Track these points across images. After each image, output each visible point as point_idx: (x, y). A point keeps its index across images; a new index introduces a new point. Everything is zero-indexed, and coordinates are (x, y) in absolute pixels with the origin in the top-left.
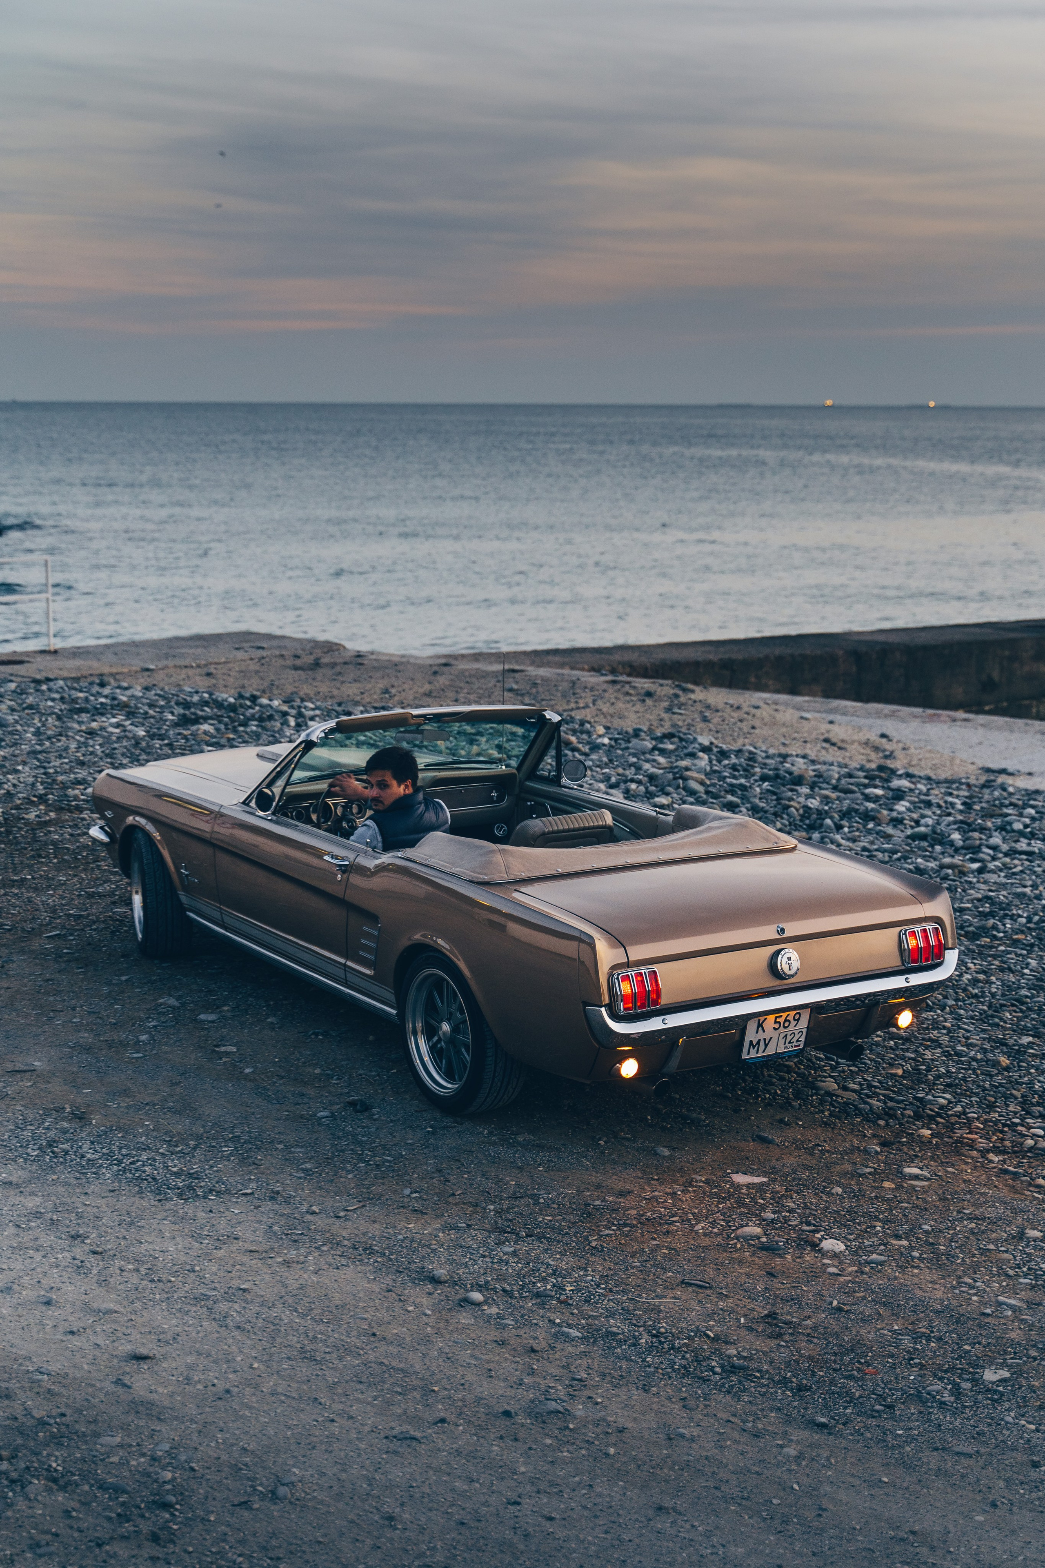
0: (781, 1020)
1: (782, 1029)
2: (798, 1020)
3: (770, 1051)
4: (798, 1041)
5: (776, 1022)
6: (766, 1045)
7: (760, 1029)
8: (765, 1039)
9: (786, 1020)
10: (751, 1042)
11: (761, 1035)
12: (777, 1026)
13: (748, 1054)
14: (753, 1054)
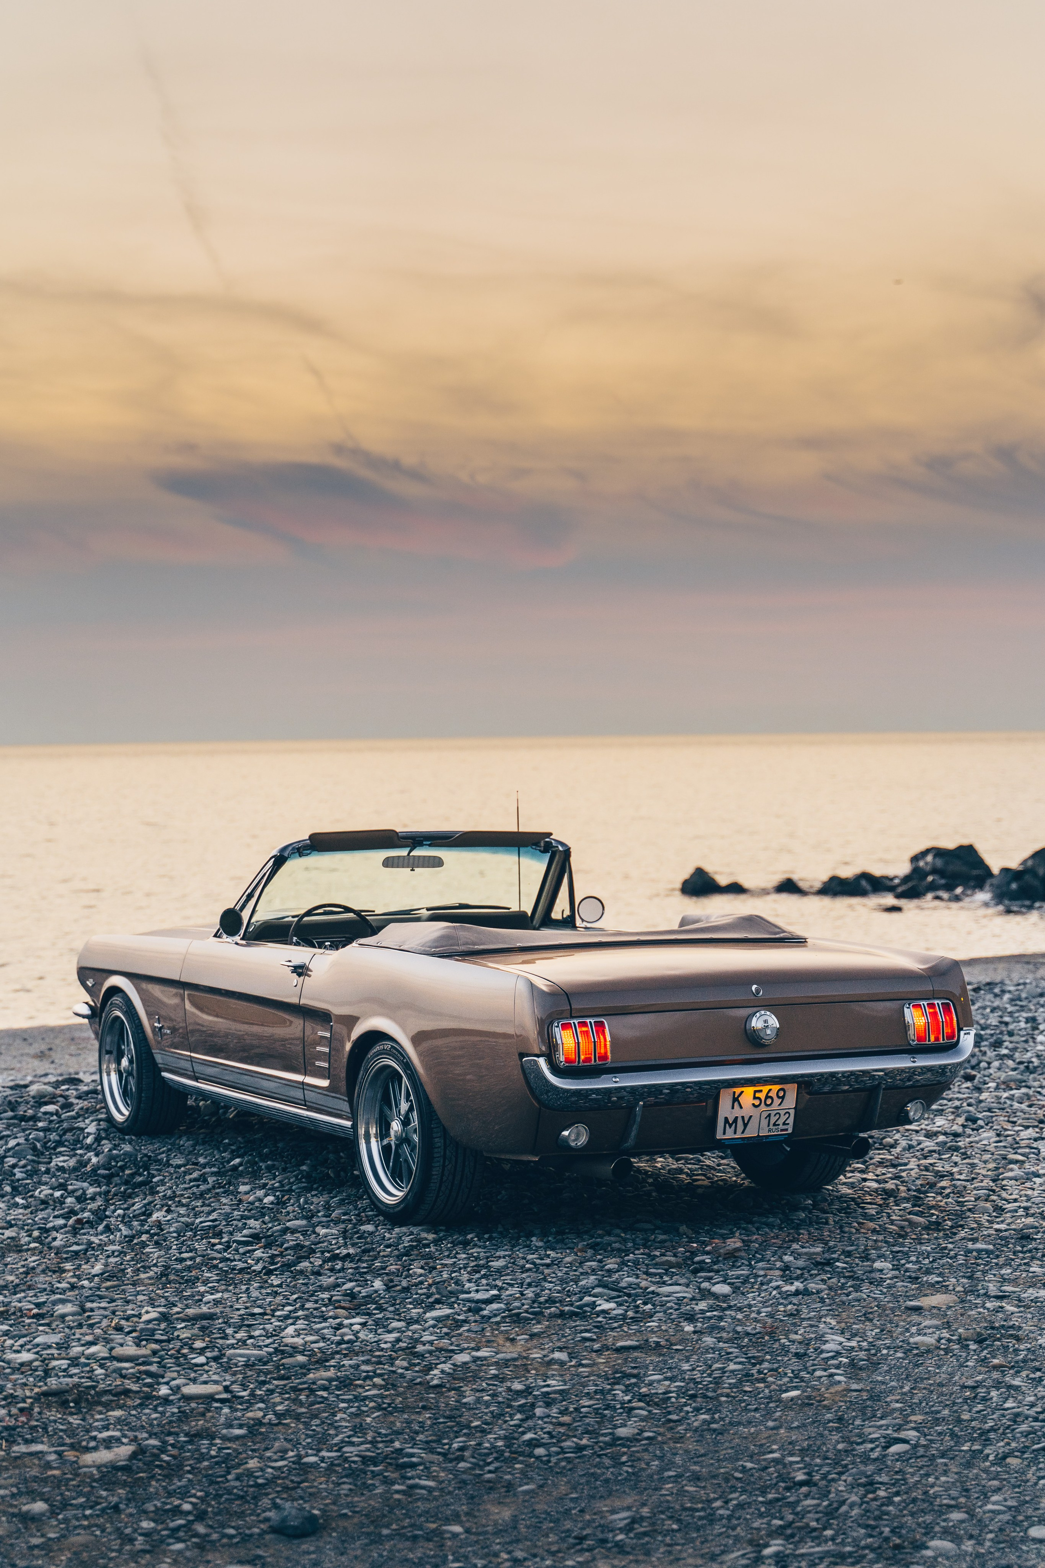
0: (762, 1096)
1: (763, 1107)
2: (783, 1098)
3: (751, 1132)
4: (784, 1124)
5: (755, 1098)
6: (745, 1125)
7: (736, 1104)
8: (743, 1117)
9: (767, 1097)
10: (726, 1119)
11: (737, 1113)
12: (757, 1102)
13: (724, 1133)
14: (730, 1134)
